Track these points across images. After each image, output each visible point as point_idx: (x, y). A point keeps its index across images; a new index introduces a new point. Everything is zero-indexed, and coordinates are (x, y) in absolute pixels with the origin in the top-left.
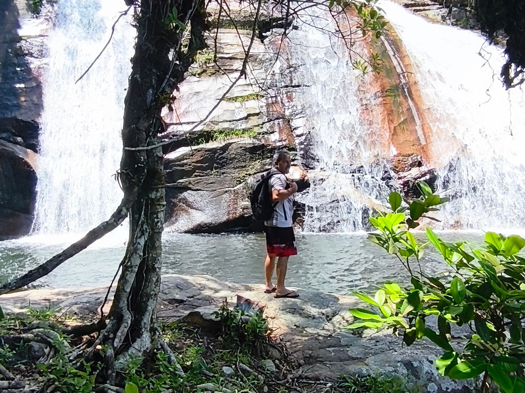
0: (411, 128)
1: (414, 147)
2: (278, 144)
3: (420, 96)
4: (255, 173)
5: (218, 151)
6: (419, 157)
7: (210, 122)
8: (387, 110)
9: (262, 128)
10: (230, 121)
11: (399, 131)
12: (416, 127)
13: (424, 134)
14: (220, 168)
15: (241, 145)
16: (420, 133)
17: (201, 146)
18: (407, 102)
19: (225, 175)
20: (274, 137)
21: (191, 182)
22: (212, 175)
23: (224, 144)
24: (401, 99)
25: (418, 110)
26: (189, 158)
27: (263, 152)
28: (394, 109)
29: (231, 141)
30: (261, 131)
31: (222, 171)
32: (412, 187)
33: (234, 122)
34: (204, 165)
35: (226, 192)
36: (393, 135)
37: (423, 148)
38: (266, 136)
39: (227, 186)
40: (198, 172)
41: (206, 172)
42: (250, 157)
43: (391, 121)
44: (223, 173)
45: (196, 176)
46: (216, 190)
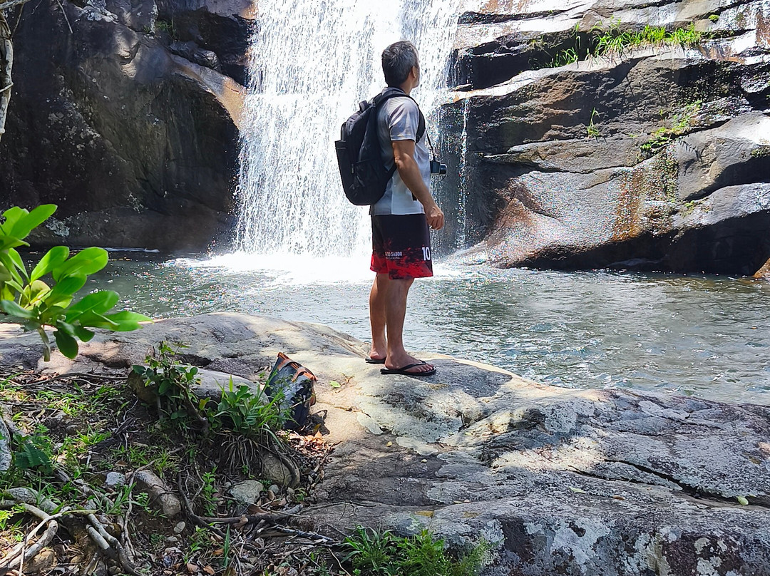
2: (751, 61)
4: (687, 133)
5: (604, 79)
7: (593, 9)
9: (715, 21)
10: (640, 7)
14: (607, 119)
15: (658, 65)
17: (567, 68)
19: (616, 136)
20: (741, 44)
21: (540, 150)
22: (586, 135)
23: (619, 62)
26: (538, 97)
27: (711, 81)
29: (636, 55)
30: (714, 28)
31: (612, 126)
33: (650, 9)
34: (571, 113)
35: (615, 175)
38: (723, 42)
39: (619, 162)
40: (555, 130)
41: (574, 129)
42: (679, 93)
44: (613, 132)
45: (552, 138)
46: (591, 172)
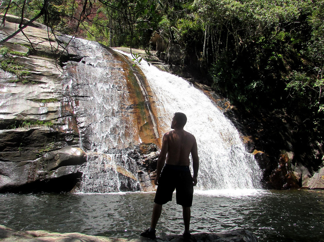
0: (150, 127)
1: (152, 139)
2: (68, 132)
3: (156, 110)
4: (50, 151)
5: (25, 134)
6: (155, 145)
7: (21, 114)
8: (137, 116)
9: (57, 121)
10: (35, 115)
11: (143, 129)
12: (154, 128)
13: (158, 132)
14: (25, 146)
15: (41, 131)
16: (156, 131)
17: (12, 130)
18: (149, 112)
19: (28, 151)
20: (65, 127)
21: (2, 155)
22: (18, 150)
23: (29, 130)
24: (145, 110)
25: (155, 117)
26: (2, 138)
27: (56, 137)
28: (141, 116)
29: (34, 128)
30: (57, 122)
31: (26, 148)
32: (151, 163)
33: (38, 115)
35: (28, 163)
36: (140, 131)
37: (157, 140)
38: (60, 126)
39: (29, 159)
40: (8, 148)
41: (14, 149)
43: (139, 123)
44: (27, 150)
45: (6, 151)
46: (20, 161)
